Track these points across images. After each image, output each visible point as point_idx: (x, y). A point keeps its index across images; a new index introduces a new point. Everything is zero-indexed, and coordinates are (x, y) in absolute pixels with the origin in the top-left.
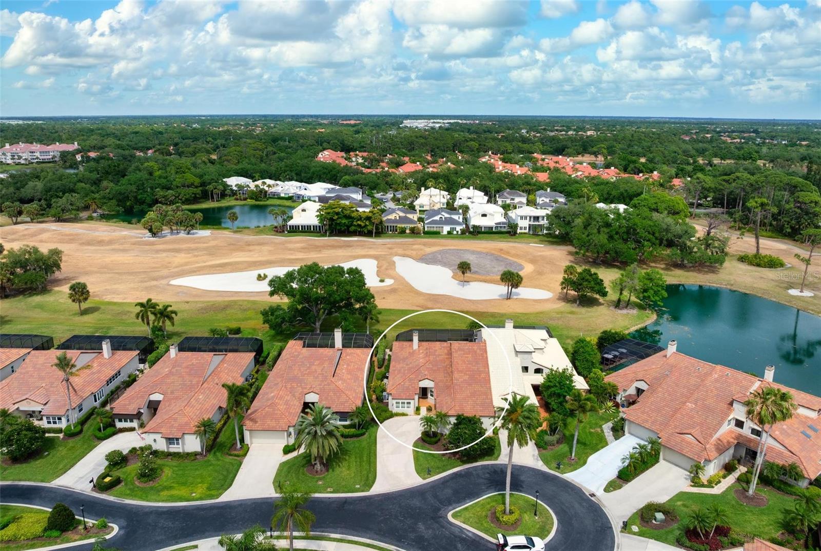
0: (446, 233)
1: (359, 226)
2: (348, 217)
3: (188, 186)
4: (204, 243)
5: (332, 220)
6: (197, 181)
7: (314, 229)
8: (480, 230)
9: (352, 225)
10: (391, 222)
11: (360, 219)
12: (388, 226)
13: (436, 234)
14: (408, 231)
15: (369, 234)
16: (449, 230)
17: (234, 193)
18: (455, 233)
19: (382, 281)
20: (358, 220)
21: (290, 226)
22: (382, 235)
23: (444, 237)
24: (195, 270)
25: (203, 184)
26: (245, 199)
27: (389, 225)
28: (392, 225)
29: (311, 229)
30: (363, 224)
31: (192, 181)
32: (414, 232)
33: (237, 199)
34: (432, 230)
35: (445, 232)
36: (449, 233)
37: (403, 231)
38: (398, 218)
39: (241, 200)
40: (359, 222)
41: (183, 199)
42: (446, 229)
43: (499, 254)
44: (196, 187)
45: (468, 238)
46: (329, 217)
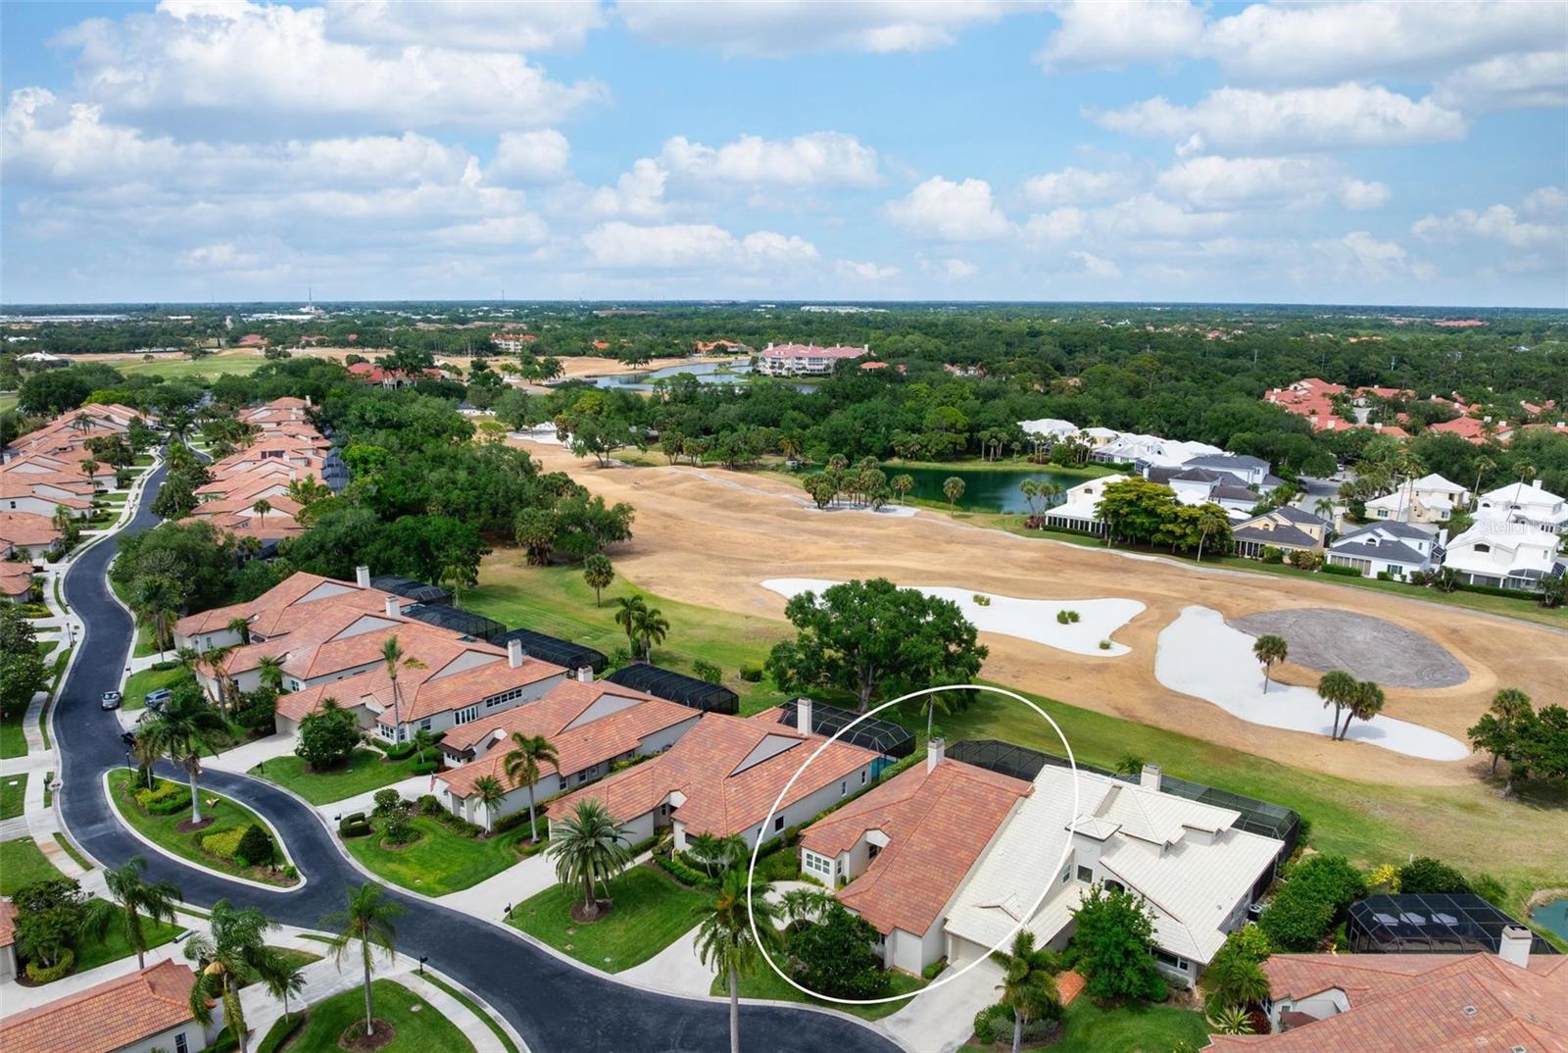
0: (1375, 577)
1: (1171, 533)
2: (1150, 513)
3: (947, 430)
4: (879, 528)
5: (1116, 513)
6: (963, 421)
7: (1093, 530)
8: (1461, 581)
9: (1158, 530)
10: (1251, 536)
11: (1175, 518)
12: (1244, 543)
13: (1350, 575)
14: (1286, 560)
15: (1190, 553)
16: (1385, 570)
17: (1027, 448)
18: (1397, 577)
19: (1105, 646)
20: (1170, 522)
21: (1050, 518)
22: (1224, 560)
23: (1368, 584)
24: (818, 569)
25: (973, 429)
26: (1046, 462)
27: (1248, 540)
28: (1254, 541)
29: (1087, 529)
30: (1178, 531)
31: (952, 420)
32: (1302, 565)
33: (1031, 460)
34: (1343, 564)
35: (1373, 575)
36: (1382, 576)
37: (1276, 558)
38: (1271, 529)
39: (1038, 462)
40: (1170, 527)
41: (934, 451)
42: (1378, 566)
43: (1439, 639)
44: (960, 432)
45: (1429, 597)
46: (1112, 507)
